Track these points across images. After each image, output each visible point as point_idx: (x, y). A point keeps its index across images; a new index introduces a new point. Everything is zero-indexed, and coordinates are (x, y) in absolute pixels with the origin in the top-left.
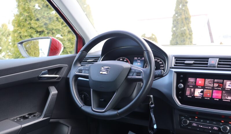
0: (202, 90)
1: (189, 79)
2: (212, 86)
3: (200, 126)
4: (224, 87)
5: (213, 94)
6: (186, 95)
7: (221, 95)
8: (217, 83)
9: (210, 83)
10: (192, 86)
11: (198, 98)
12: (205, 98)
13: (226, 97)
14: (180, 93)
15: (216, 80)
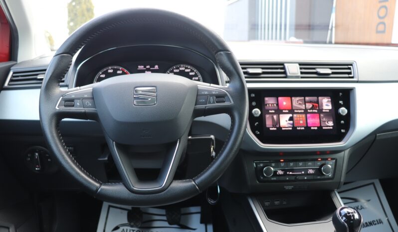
0: (291, 115)
1: (266, 99)
2: (304, 109)
3: (288, 173)
4: (320, 108)
5: (308, 121)
6: (267, 126)
7: (319, 121)
8: (310, 102)
9: (300, 104)
10: (273, 110)
11: (287, 129)
12: (298, 128)
13: (326, 123)
14: (256, 124)
15: (307, 98)
